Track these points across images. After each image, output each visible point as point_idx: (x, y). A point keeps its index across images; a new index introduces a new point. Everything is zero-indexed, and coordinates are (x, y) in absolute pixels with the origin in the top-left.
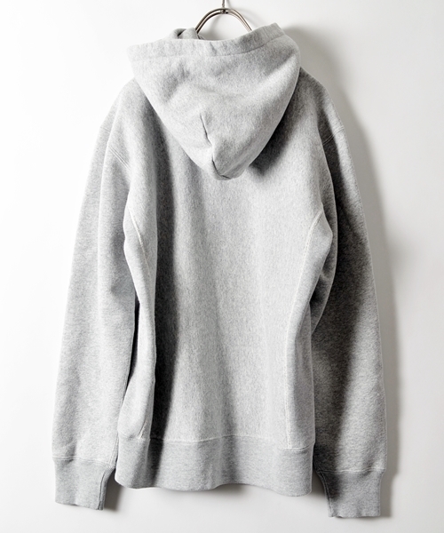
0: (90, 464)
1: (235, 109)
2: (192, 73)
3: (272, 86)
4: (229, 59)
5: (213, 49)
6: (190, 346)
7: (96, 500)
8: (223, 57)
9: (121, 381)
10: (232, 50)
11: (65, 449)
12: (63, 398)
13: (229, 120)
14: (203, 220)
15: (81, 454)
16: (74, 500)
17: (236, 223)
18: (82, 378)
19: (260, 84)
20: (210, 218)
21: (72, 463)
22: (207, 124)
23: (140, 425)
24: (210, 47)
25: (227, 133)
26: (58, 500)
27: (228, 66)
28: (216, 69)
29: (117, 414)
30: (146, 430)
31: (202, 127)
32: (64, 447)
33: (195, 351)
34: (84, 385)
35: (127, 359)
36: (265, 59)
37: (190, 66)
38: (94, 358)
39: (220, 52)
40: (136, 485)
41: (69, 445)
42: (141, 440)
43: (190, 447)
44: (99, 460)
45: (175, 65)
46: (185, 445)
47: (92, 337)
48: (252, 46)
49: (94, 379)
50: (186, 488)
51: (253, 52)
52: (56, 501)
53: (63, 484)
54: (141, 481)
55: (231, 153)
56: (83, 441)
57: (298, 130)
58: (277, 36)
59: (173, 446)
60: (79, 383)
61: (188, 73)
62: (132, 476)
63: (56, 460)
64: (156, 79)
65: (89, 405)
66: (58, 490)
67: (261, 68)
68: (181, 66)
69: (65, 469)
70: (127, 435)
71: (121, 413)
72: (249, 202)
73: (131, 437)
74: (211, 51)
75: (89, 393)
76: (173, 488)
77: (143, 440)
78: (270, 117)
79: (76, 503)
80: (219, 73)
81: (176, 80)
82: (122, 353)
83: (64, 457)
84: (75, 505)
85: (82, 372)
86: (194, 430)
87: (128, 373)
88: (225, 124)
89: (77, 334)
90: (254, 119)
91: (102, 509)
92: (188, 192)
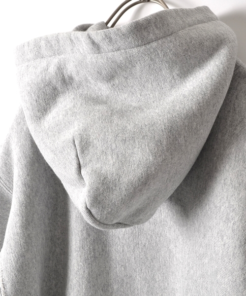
1: (124, 129)
2: (77, 79)
3: (186, 93)
4: (119, 57)
5: (93, 43)
8: (110, 54)
10: (121, 43)
13: (114, 146)
14: (108, 273)
17: (153, 279)
19: (173, 91)
20: (117, 270)
22: (83, 152)
24: (88, 41)
25: (109, 166)
27: (120, 67)
28: (104, 72)
31: (74, 157)
36: (176, 55)
37: (70, 69)
39: (104, 46)
45: (52, 69)
48: (152, 36)
51: (154, 44)
55: (115, 197)
57: (233, 157)
58: (202, 22)
61: (71, 78)
64: (29, 88)
67: (171, 68)
68: (60, 69)
72: (170, 252)
74: (91, 46)
78: (181, 140)
80: (110, 77)
81: (55, 89)
88: (109, 152)
90: (152, 145)
92: (85, 235)
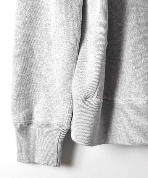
0: (47, 126)
6: (137, 10)
7: (54, 158)
9: (73, 46)
11: (23, 114)
12: (19, 67)
15: (38, 117)
16: (34, 159)
18: (35, 49)
21: (30, 126)
23: (95, 86)
26: (19, 160)
29: (70, 78)
30: (100, 91)
32: (23, 113)
33: (142, 14)
34: (37, 56)
35: (77, 24)
38: (45, 31)
40: (91, 143)
41: (27, 110)
42: (95, 100)
43: (141, 105)
44: (55, 122)
46: (136, 103)
47: (42, 12)
49: (46, 50)
50: (138, 143)
52: (18, 160)
53: (23, 145)
54: (96, 139)
56: (39, 106)
59: (124, 105)
60: (33, 54)
62: (88, 135)
63: (16, 124)
65: (43, 73)
66: (19, 151)
69: (24, 132)
70: (82, 96)
71: (74, 77)
73: (87, 98)
75: (42, 63)
76: (125, 144)
77: (98, 100)
79: (36, 161)
82: (73, 19)
83: (22, 122)
84: (35, 163)
85: (35, 44)
86: (144, 89)
87: (79, 39)
89: (28, 9)
91: (59, 165)
